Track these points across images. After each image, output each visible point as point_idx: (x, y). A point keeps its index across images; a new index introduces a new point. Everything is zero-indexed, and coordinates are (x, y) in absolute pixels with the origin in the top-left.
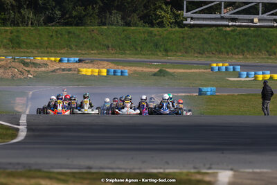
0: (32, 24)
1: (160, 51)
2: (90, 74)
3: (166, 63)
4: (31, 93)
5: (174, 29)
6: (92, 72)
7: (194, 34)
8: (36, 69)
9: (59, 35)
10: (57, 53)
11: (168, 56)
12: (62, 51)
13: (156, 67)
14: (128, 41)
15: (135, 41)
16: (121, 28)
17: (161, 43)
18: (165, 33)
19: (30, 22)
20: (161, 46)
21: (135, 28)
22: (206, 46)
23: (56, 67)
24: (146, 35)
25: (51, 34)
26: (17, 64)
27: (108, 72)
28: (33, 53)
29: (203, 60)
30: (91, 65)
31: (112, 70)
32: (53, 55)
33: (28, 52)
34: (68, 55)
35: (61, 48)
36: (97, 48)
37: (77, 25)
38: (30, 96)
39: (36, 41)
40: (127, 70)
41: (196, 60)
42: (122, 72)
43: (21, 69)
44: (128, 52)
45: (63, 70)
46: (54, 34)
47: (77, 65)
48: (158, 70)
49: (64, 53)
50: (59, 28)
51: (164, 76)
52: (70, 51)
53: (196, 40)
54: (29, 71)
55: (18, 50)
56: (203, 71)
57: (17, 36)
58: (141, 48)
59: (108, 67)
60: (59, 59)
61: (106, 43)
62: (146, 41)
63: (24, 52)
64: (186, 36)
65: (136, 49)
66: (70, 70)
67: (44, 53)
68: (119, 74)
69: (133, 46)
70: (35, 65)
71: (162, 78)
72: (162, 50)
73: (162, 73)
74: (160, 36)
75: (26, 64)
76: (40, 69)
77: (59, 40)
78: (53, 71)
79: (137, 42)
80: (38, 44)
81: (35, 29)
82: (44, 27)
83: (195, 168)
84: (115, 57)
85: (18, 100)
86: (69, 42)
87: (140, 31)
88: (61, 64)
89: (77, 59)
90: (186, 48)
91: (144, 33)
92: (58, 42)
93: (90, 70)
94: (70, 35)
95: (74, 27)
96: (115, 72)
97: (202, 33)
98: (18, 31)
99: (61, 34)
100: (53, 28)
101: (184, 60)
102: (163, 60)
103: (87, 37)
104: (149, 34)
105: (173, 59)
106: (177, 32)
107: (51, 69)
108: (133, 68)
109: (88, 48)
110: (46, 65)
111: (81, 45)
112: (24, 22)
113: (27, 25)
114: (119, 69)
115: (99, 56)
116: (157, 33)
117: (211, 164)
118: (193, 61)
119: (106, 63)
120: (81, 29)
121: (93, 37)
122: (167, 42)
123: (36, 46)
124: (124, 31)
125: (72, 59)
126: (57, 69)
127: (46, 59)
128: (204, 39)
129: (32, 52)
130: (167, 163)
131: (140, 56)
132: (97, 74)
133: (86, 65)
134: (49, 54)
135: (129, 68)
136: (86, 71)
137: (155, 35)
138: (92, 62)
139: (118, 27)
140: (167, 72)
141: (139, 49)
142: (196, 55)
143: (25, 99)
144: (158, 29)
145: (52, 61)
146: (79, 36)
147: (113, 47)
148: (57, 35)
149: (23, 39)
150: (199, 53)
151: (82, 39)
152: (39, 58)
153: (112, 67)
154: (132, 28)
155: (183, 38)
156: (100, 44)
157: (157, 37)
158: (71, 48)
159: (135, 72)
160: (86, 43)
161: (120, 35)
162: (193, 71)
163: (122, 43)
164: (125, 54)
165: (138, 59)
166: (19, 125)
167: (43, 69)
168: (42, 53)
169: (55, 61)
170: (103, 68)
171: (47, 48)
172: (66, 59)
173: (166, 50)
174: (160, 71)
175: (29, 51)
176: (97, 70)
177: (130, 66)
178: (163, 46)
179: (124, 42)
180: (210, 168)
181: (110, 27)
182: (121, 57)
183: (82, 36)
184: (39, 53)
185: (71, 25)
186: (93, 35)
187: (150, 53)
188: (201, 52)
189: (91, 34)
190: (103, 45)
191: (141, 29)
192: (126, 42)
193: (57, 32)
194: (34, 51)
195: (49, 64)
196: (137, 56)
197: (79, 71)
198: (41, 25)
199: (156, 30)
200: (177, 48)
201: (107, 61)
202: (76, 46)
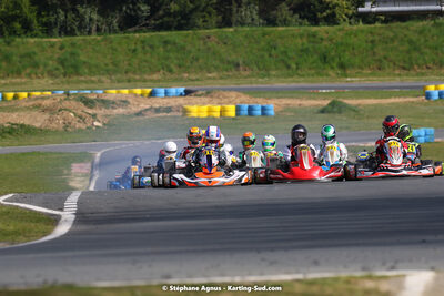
0: (98, 30)
1: (332, 68)
2: (205, 115)
3: (344, 88)
4: (98, 155)
5: (355, 27)
6: (210, 111)
7: (391, 35)
8: (108, 112)
9: (147, 48)
10: (145, 81)
11: (347, 77)
12: (155, 77)
13: (325, 96)
14: (273, 52)
15: (285, 53)
16: (258, 30)
17: (333, 54)
18: (340, 34)
19: (94, 28)
20: (333, 59)
21: (284, 28)
22: (415, 55)
23: (143, 106)
24: (305, 41)
25: (133, 47)
26: (74, 103)
27: (238, 109)
28: (102, 82)
29: (411, 81)
30: (206, 99)
31: (246, 107)
32: (138, 84)
33: (93, 82)
34: (166, 83)
35: (153, 71)
36: (216, 68)
37: (180, 28)
38: (97, 160)
39: (107, 62)
40: (272, 106)
41: (396, 82)
42: (263, 109)
43: (79, 112)
44: (274, 73)
45: (157, 110)
46: (139, 47)
47: (181, 101)
48: (328, 102)
49: (159, 81)
50: (147, 35)
51: (340, 112)
52: (169, 75)
53: (396, 44)
54: (94, 116)
55: (75, 78)
56: (411, 99)
57: (73, 54)
58: (297, 64)
59: (238, 101)
60: (149, 90)
61: (233, 57)
62: (304, 51)
63: (86, 82)
64: (377, 38)
65: (289, 67)
66: (169, 110)
67: (123, 81)
68: (259, 112)
69: (283, 61)
70: (105, 103)
71: (337, 116)
72: (335, 65)
73: (335, 108)
74: (331, 40)
75: (88, 103)
76: (115, 111)
77: (148, 57)
78: (139, 114)
79: (289, 54)
80: (111, 67)
81: (103, 40)
82: (120, 35)
83: (364, 269)
84: (251, 83)
85: (76, 168)
86: (167, 58)
87: (294, 33)
88: (153, 100)
89: (182, 90)
90: (380, 61)
91: (301, 36)
92: (146, 61)
93: (205, 108)
94: (169, 47)
95: (174, 33)
96: (250, 109)
97: (406, 33)
98: (73, 45)
99: (152, 47)
100: (137, 35)
101: (376, 81)
102: (337, 84)
103: (199, 50)
104: (312, 39)
105: (355, 81)
106: (362, 31)
107: (135, 109)
108: (285, 101)
109: (201, 68)
110: (125, 103)
111: (188, 64)
112: (83, 27)
113: (90, 33)
114: (258, 104)
115: (222, 81)
116: (325, 36)
117: (396, 262)
118: (394, 83)
119: (233, 94)
120: (187, 36)
121: (209, 48)
122: (344, 51)
123: (107, 71)
124: (264, 35)
125: (173, 90)
126: (147, 110)
127: (126, 91)
128: (410, 42)
129: (100, 81)
130: (316, 263)
131: (296, 78)
132: (217, 115)
133: (197, 99)
134: (131, 83)
135: (276, 101)
136: (199, 109)
137: (322, 39)
138: (208, 93)
139: (254, 28)
140: (346, 106)
141: (294, 66)
142: (397, 72)
143: (89, 165)
144: (327, 28)
145: (136, 95)
146: (183, 48)
147: (247, 65)
148: (143, 48)
149: (83, 58)
150: (404, 68)
151: (190, 52)
152: (114, 91)
153: (246, 101)
154: (280, 28)
155: (372, 42)
156: (222, 61)
157: (325, 43)
158: (170, 71)
159: (287, 108)
160: (197, 59)
161: (258, 43)
162: (392, 100)
163: (262, 57)
164: (269, 76)
165: (293, 85)
166: (62, 209)
167: (121, 110)
168: (119, 82)
169: (142, 95)
170: (230, 103)
171: (126, 72)
172: (162, 90)
173: (342, 66)
174: (333, 104)
175: (93, 78)
176: (218, 108)
177: (278, 98)
178: (337, 60)
179: (266, 55)
180: (393, 268)
181: (240, 28)
182: (261, 83)
183: (189, 47)
184: (112, 81)
185: (168, 28)
186: (209, 44)
187: (313, 72)
188: (407, 65)
189: (205, 44)
190: (229, 62)
191: (294, 29)
192: (270, 55)
193: (143, 42)
194: (104, 78)
195: (130, 100)
196: (290, 79)
197: (185, 111)
198: (115, 32)
199: (322, 30)
200: (362, 61)
201: (236, 90)
202: (180, 66)
